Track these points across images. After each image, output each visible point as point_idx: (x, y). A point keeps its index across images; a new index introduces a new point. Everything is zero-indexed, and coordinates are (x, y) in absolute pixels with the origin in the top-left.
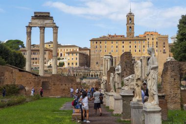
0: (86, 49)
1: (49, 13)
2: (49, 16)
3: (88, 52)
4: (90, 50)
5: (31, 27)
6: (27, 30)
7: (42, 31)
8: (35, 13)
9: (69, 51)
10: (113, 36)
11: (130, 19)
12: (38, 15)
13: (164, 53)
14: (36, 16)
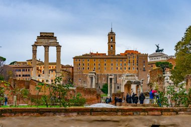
0: (68, 67)
1: (53, 34)
2: (53, 36)
3: (71, 70)
4: (73, 67)
5: (36, 46)
6: (33, 49)
7: (47, 49)
8: (41, 33)
9: (52, 68)
10: (95, 54)
11: (112, 38)
12: (44, 35)
13: (144, 71)
14: (41, 36)
